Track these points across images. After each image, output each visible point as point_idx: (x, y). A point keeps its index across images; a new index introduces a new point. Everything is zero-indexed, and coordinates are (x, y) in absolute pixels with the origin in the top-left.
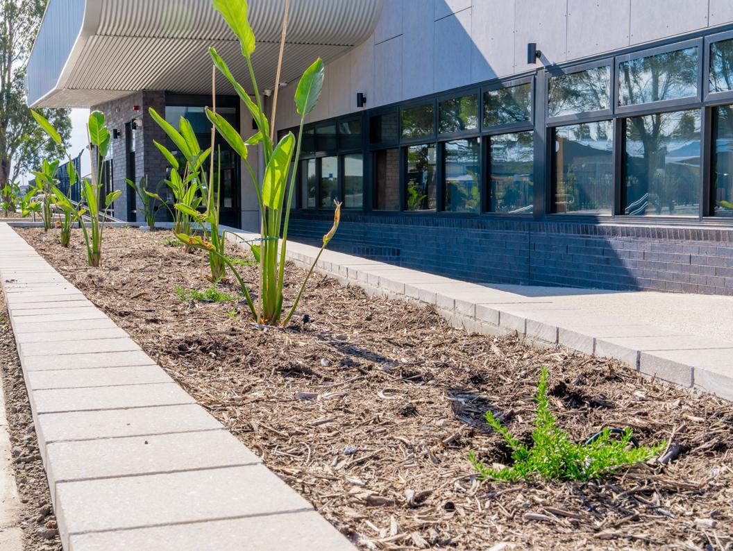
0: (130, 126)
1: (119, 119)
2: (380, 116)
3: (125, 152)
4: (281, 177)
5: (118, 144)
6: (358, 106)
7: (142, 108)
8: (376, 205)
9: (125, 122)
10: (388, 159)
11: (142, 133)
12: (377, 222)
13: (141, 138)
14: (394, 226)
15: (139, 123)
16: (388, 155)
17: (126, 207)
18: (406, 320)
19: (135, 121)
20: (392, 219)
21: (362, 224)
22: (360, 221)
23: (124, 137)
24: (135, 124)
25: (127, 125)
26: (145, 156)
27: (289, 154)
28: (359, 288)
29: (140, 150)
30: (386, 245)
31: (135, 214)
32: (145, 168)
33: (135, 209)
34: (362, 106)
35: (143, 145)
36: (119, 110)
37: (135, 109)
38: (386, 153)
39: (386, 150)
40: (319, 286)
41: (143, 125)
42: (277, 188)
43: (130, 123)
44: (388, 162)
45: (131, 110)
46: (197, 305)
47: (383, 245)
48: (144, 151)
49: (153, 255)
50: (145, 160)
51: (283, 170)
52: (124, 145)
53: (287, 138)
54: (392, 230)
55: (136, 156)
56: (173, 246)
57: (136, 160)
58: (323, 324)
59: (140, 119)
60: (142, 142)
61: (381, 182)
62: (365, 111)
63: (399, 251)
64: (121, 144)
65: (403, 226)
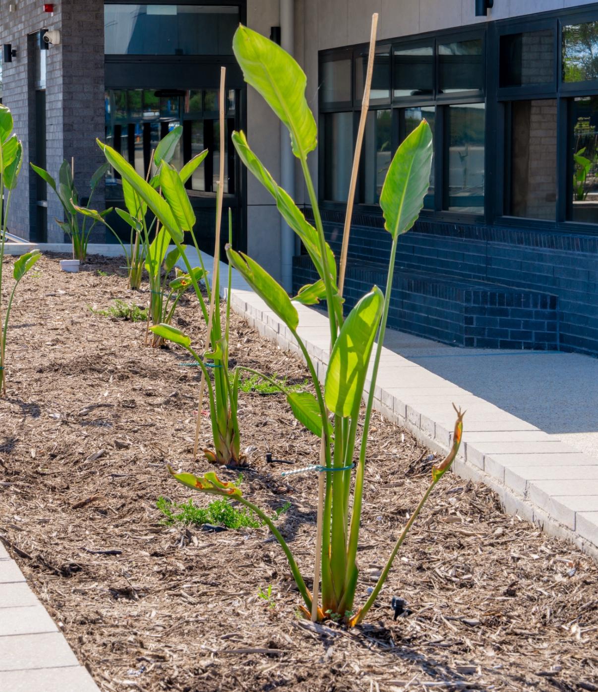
0: (37, 42)
1: (15, 25)
2: (520, 35)
3: (26, 89)
4: (358, 363)
5: (12, 72)
6: (477, 14)
7: (60, 9)
8: (510, 206)
9: (27, 32)
10: (534, 118)
11: (59, 57)
12: (512, 241)
13: (58, 66)
14: (546, 251)
15: (54, 37)
16: (534, 110)
17: (27, 194)
18: (579, 603)
19: (46, 34)
20: (543, 237)
21: (482, 243)
22: (477, 237)
23: (25, 61)
24: (46, 39)
25: (32, 38)
26: (64, 100)
27: (373, 325)
28: (489, 491)
29: (56, 89)
30: (529, 286)
31: (45, 209)
32: (64, 125)
33: (45, 200)
34: (485, 14)
35: (60, 81)
36: (16, 8)
37: (46, 11)
38: (530, 107)
39: (530, 101)
40: (412, 470)
41: (63, 40)
42: (351, 381)
43: (36, 34)
44: (534, 125)
45: (39, 11)
46: (195, 539)
47: (524, 286)
48: (64, 92)
49: (98, 367)
50: (64, 108)
51: (363, 353)
52: (24, 75)
53: (370, 298)
54: (541, 257)
55: (48, 98)
56: (127, 319)
57: (47, 106)
58: (430, 619)
59: (56, 30)
60: (59, 74)
61: (520, 162)
62: (491, 24)
63: (554, 301)
64: (19, 74)
65: (562, 253)
